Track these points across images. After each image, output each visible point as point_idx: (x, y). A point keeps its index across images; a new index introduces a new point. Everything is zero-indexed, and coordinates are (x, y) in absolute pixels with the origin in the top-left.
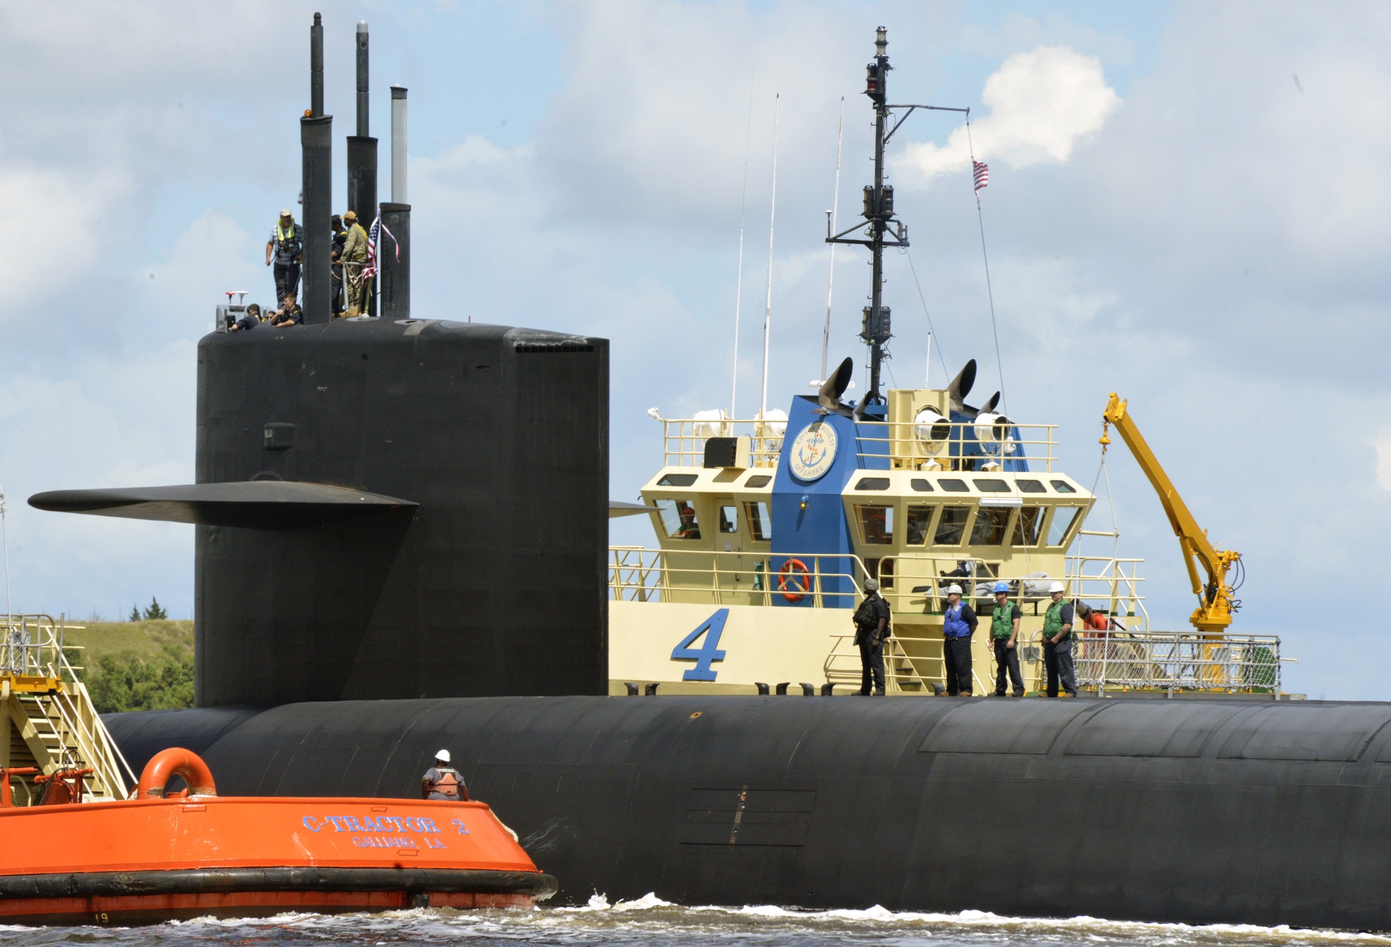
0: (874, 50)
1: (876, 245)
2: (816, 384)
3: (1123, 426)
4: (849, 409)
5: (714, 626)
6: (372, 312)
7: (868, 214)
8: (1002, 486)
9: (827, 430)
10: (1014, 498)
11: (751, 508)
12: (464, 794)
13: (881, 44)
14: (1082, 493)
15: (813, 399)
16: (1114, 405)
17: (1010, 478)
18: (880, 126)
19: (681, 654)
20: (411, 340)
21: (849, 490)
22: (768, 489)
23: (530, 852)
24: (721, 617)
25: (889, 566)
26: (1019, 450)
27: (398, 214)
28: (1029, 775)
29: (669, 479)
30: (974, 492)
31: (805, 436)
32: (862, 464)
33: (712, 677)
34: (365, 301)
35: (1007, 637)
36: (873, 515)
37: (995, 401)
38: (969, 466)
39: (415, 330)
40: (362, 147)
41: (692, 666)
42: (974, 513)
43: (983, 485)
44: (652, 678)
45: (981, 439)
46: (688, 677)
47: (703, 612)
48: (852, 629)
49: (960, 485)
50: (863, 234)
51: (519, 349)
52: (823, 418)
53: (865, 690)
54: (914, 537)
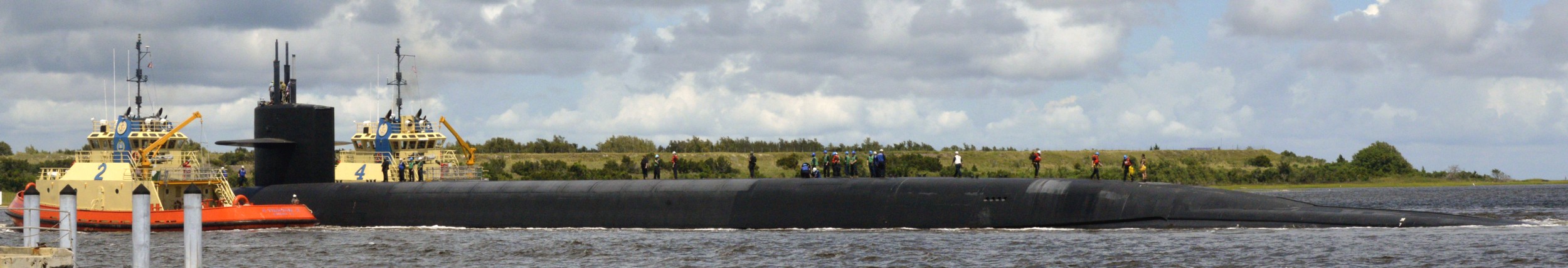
0: (397, 43)
1: (398, 85)
2: (384, 115)
3: (445, 123)
4: (391, 120)
5: (363, 168)
6: (289, 102)
7: (397, 78)
8: (424, 136)
9: (386, 125)
10: (427, 138)
11: (371, 142)
12: (300, 203)
13: (398, 42)
14: (443, 137)
15: (384, 119)
16: (442, 119)
17: (426, 134)
18: (398, 60)
19: (357, 174)
20: (295, 109)
21: (390, 138)
22: (375, 138)
23: (315, 216)
24: (365, 166)
25: (398, 154)
26: (431, 128)
27: (294, 81)
28: (409, 197)
29: (356, 137)
30: (417, 137)
31: (382, 126)
32: (394, 132)
33: (362, 179)
34: (287, 99)
35: (411, 169)
36: (396, 143)
37: (425, 117)
38: (416, 132)
39: (296, 106)
40: (287, 67)
41: (358, 176)
42: (417, 142)
43: (419, 136)
44: (341, 179)
45: (421, 126)
46: (358, 179)
47: (361, 165)
48: (381, 168)
49: (414, 136)
50: (396, 82)
51: (317, 110)
52: (385, 122)
53: (384, 181)
54: (404, 148)
